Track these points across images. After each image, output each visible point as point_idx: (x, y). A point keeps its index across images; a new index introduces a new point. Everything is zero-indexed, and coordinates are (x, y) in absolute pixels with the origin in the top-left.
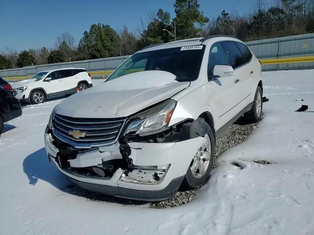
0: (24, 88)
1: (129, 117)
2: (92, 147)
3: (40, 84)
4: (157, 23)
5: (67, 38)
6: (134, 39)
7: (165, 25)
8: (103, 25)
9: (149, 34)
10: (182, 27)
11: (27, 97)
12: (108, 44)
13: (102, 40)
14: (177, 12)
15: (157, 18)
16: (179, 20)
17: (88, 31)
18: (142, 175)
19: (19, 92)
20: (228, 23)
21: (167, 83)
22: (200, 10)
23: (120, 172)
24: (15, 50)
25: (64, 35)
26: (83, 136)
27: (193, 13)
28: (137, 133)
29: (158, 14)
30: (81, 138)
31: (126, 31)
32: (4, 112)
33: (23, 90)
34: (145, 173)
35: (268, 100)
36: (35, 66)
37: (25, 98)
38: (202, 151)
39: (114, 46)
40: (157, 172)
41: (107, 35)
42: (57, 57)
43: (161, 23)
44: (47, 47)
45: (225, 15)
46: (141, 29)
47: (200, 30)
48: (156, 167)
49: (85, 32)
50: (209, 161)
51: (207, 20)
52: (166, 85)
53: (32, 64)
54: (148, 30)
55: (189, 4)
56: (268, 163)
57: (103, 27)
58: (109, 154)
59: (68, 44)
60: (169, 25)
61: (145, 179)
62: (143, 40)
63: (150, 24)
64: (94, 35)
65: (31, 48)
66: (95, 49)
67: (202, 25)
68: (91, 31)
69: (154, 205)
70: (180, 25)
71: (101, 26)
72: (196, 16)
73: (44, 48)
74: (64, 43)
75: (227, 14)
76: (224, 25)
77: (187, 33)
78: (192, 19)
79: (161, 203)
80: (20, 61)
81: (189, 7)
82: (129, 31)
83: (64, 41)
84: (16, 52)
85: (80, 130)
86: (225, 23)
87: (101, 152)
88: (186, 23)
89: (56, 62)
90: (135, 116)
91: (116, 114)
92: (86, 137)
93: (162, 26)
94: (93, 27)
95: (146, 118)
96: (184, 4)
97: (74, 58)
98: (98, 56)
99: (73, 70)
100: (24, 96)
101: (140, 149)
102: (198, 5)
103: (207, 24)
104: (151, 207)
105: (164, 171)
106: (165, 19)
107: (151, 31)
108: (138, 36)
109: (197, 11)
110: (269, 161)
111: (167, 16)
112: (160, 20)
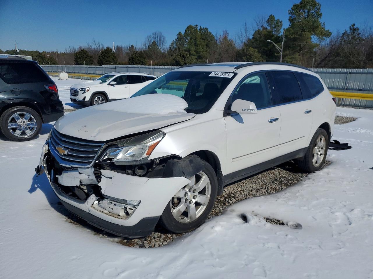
0: (86, 89)
1: (108, 141)
2: (72, 167)
3: (104, 87)
4: (265, 32)
5: (158, 38)
6: (234, 48)
7: (273, 35)
8: (200, 27)
9: (253, 43)
10: (295, 39)
11: (87, 99)
12: (202, 50)
13: (196, 45)
14: (291, 20)
15: (266, 25)
16: (292, 31)
17: (183, 33)
18: (112, 206)
19: (81, 92)
20: (356, 40)
21: (171, 111)
22: (321, 20)
23: (93, 198)
24: (102, 45)
25: (156, 34)
26: (66, 153)
27: (312, 24)
28: (113, 160)
29: (268, 21)
30: (65, 155)
31: (225, 37)
32: (44, 113)
33: (85, 91)
34: (115, 205)
35: (350, 147)
36: (114, 66)
37: (86, 100)
38: (196, 193)
39: (209, 53)
40: (126, 206)
41: (203, 39)
42: (139, 58)
43: (270, 32)
44: (135, 46)
45: (354, 30)
46: (243, 37)
47: (317, 45)
48: (126, 201)
49: (180, 34)
50: (205, 207)
51: (328, 34)
52: (170, 113)
53: (112, 63)
54: (253, 38)
55: (309, 12)
56: (283, 224)
57: (201, 29)
58: (87, 177)
59: (158, 44)
60: (280, 35)
61: (115, 211)
62: (243, 50)
63: (256, 32)
64: (189, 38)
65: (119, 45)
66: (180, 55)
67: (321, 39)
68: (185, 33)
69: (125, 241)
70: (292, 37)
71: (198, 28)
72: (315, 28)
73: (132, 46)
74: (154, 43)
75: (358, 29)
76: (350, 42)
77: (299, 48)
78: (309, 31)
79: (133, 240)
80: (101, 58)
81: (308, 16)
82: (230, 37)
83: (154, 41)
84: (103, 47)
85: (65, 147)
86: (352, 41)
87: (80, 174)
88: (301, 35)
89: (137, 64)
90: (114, 142)
91: (94, 137)
92: (68, 155)
93: (269, 35)
94: (189, 28)
95: (124, 147)
96: (302, 11)
97: (161, 62)
98: (182, 63)
99: (142, 76)
100: (85, 98)
101: (111, 178)
102: (321, 15)
103: (327, 40)
104: (121, 243)
105: (134, 206)
106: (275, 27)
107: (256, 40)
108: (239, 44)
109: (317, 21)
110: (285, 222)
111: (278, 24)
112: (269, 28)
